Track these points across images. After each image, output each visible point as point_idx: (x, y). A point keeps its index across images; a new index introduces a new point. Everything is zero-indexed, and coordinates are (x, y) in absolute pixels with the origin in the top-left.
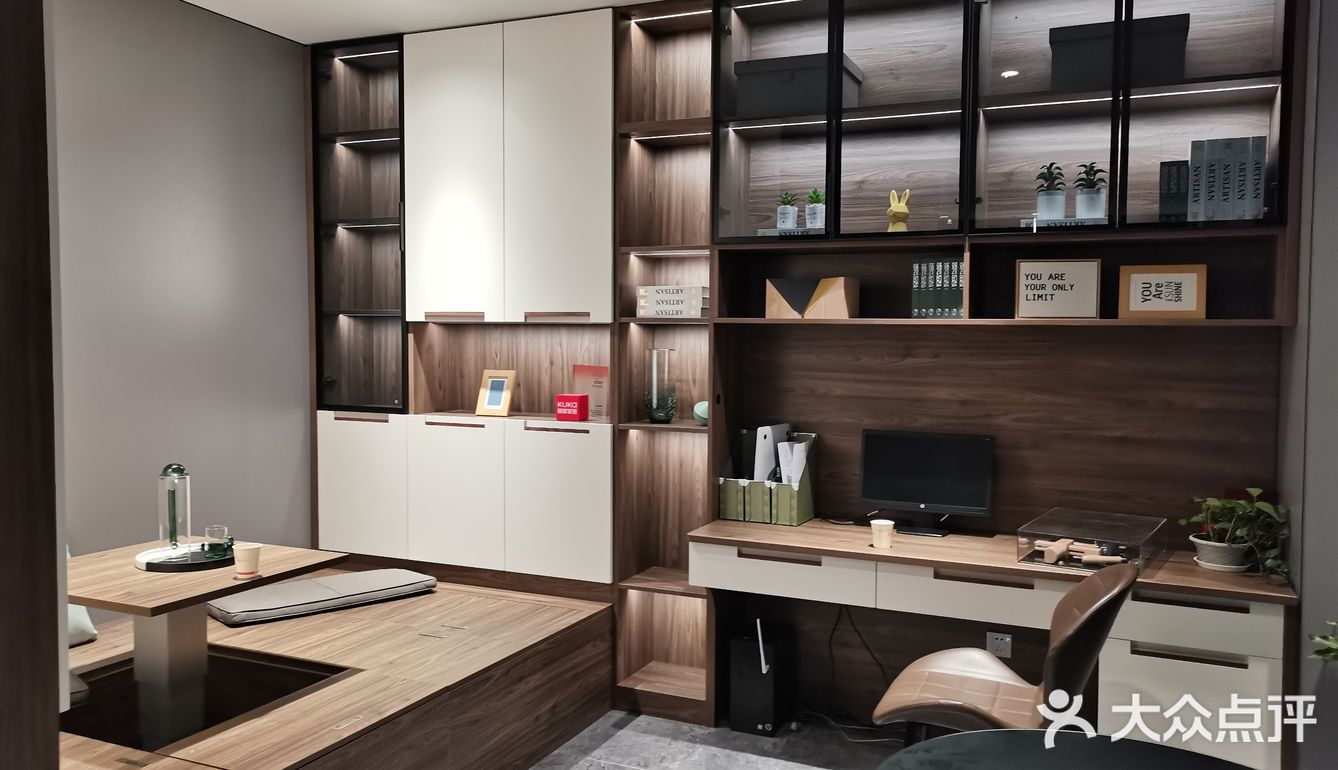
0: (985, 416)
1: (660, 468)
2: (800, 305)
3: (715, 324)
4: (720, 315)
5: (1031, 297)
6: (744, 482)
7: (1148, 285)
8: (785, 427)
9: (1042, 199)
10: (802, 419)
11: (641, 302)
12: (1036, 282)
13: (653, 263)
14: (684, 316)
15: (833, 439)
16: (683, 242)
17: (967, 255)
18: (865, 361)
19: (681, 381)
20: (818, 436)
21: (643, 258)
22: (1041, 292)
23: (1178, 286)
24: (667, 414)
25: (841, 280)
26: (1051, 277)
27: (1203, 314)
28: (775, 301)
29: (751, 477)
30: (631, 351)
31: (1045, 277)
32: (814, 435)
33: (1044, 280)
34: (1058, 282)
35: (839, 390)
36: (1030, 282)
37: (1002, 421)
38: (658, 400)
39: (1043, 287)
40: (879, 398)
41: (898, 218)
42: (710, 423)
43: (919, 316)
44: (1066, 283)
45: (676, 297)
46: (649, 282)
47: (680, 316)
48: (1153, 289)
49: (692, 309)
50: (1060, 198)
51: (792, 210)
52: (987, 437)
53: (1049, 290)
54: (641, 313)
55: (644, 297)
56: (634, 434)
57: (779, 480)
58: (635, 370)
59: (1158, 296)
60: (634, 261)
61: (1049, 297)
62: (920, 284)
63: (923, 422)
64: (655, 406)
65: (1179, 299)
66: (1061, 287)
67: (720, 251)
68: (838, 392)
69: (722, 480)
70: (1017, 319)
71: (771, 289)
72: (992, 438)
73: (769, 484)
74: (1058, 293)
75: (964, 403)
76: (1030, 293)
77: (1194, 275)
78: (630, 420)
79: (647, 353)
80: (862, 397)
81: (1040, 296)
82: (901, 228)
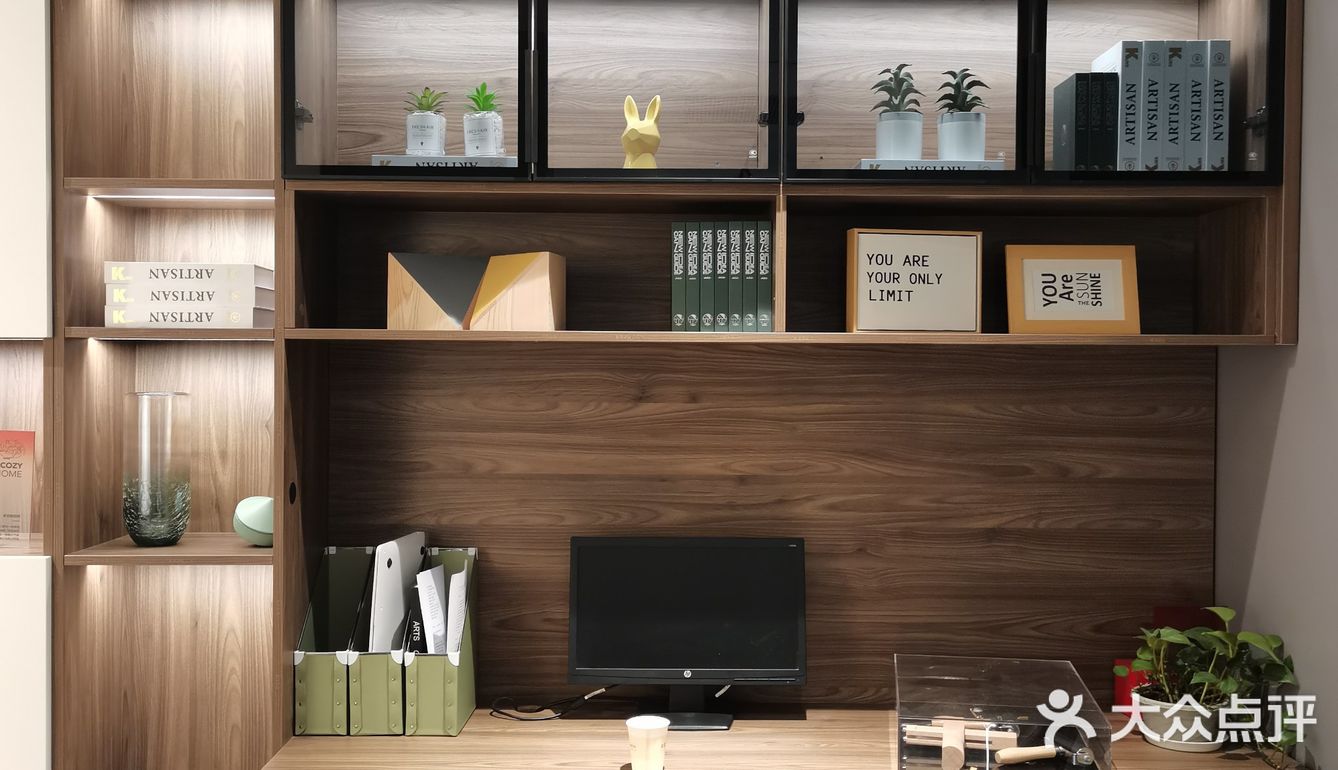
0: (780, 502)
1: (149, 634)
2: (460, 303)
3: (287, 341)
4: (299, 324)
5: (876, 295)
6: (348, 657)
7: (1051, 279)
8: (417, 539)
9: (887, 126)
10: (445, 520)
11: (115, 296)
12: (884, 268)
13: (132, 216)
14: (216, 323)
15: (508, 558)
16: (196, 174)
17: (781, 217)
18: (567, 409)
19: (195, 454)
20: (480, 553)
21: (112, 206)
22: (892, 287)
23: (1096, 280)
24: (173, 528)
25: (544, 257)
26: (907, 259)
27: (1134, 327)
28: (407, 296)
29: (362, 646)
30: (89, 398)
31: (899, 260)
32: (472, 551)
33: (897, 266)
34: (918, 270)
35: (516, 463)
36: (875, 268)
37: (807, 510)
38: (153, 497)
39: (895, 278)
40: (593, 477)
41: (642, 144)
42: (279, 542)
43: (686, 327)
44: (930, 271)
45: (195, 286)
46: (125, 253)
47: (205, 325)
48: (1058, 284)
49: (236, 312)
50: (917, 125)
51: (437, 121)
52: (793, 540)
53: (904, 284)
54: (118, 316)
55: (121, 284)
56: (95, 574)
57: (420, 647)
58: (97, 438)
59: (1067, 296)
60: (94, 211)
61: (904, 296)
62: (685, 269)
63: (673, 517)
64: (145, 508)
65: (1097, 301)
66: (923, 279)
67: (298, 194)
68: (516, 466)
69: (299, 655)
70: (855, 332)
71: (398, 275)
72: (801, 542)
73: (397, 656)
74: (919, 287)
75: (742, 480)
76: (876, 287)
77: (1119, 263)
78: (87, 543)
79: (127, 400)
80: (561, 477)
81: (891, 294)
82: (648, 162)
